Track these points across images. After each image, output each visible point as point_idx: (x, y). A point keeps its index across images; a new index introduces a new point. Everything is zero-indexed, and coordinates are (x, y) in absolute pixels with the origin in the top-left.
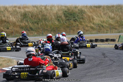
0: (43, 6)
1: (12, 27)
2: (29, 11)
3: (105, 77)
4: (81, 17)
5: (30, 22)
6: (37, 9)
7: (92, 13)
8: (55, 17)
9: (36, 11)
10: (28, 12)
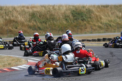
0: (51, 6)
1: (20, 26)
2: (38, 11)
3: (113, 76)
4: (89, 16)
5: (39, 22)
6: (45, 9)
7: (100, 13)
8: (62, 16)
9: (44, 11)
10: (36, 12)
